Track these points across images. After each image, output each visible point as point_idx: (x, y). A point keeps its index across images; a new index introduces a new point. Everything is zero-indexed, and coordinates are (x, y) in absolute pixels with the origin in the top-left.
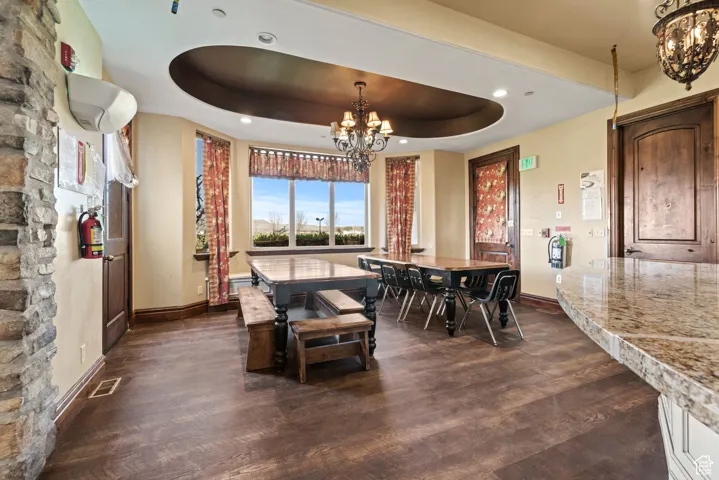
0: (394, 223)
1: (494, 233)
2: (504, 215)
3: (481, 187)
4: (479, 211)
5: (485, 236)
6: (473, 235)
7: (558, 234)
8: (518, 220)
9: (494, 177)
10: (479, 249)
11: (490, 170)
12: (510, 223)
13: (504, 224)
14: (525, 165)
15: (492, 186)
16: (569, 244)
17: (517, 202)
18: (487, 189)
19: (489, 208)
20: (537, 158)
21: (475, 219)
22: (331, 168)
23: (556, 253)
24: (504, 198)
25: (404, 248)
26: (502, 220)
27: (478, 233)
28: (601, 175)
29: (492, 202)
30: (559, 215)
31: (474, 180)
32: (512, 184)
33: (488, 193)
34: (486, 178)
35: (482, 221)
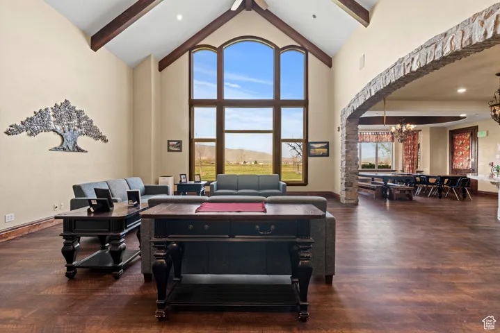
0: (407, 159)
1: (463, 163)
2: (469, 156)
3: (456, 143)
4: (455, 154)
5: (458, 165)
6: (451, 165)
7: (496, 164)
8: (477, 158)
9: (464, 139)
10: (453, 170)
11: (461, 135)
12: (473, 160)
13: (469, 160)
14: (480, 135)
15: (462, 143)
17: (476, 151)
18: (460, 144)
19: (461, 153)
20: (487, 132)
21: (452, 158)
22: (377, 137)
24: (469, 148)
25: (413, 170)
26: (468, 158)
27: (454, 164)
29: (463, 150)
30: (498, 157)
31: (452, 140)
32: (473, 142)
33: (460, 146)
34: (459, 139)
35: (457, 158)
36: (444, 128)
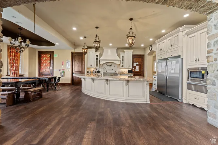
1: (46, 70)
2: (49, 66)
3: (42, 59)
4: (42, 64)
5: (43, 71)
6: (39, 71)
7: (62, 70)
8: (53, 67)
9: (46, 57)
10: (40, 74)
11: (45, 55)
12: (51, 68)
13: (49, 68)
14: (55, 56)
15: (46, 59)
16: (64, 72)
17: (53, 63)
18: (44, 59)
20: (58, 55)
21: (40, 66)
23: (62, 74)
24: (49, 62)
25: (17, 74)
26: (49, 67)
27: (41, 70)
28: (70, 60)
29: (46, 63)
30: (62, 67)
31: (40, 57)
32: (51, 59)
33: (45, 60)
34: (44, 57)
35: (43, 67)
36: (35, 49)
